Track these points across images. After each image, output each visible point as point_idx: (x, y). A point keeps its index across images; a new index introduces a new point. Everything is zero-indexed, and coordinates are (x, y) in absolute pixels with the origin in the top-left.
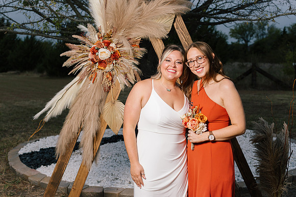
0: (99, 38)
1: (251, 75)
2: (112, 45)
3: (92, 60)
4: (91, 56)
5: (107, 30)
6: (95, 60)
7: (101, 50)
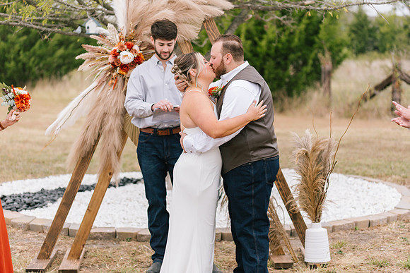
0: (120, 40)
1: (390, 89)
2: (136, 47)
3: (113, 64)
4: (111, 59)
5: (130, 31)
6: (116, 64)
7: (123, 53)
